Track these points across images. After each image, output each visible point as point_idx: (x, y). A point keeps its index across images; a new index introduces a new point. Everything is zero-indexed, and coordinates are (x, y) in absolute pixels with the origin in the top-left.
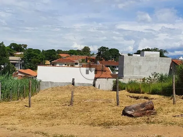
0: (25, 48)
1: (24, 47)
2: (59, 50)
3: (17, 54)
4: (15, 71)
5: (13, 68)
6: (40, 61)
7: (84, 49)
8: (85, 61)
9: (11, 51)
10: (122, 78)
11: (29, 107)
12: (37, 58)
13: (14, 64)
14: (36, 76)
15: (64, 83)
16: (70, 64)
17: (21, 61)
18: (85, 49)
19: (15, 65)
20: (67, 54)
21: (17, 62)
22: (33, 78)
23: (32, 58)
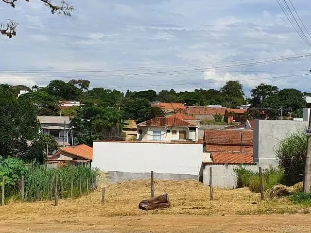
0: (86, 89)
1: (83, 87)
2: (164, 92)
3: (65, 105)
4: (56, 148)
5: (53, 141)
6: (110, 125)
7: (226, 87)
8: (223, 120)
9: (50, 100)
10: (256, 164)
11: (55, 205)
12: (105, 119)
13: (55, 133)
14: (91, 161)
15: (142, 174)
16: (178, 130)
17: (70, 125)
18: (229, 87)
19: (57, 136)
20: (180, 102)
21: (62, 128)
22: (86, 164)
23: (94, 119)
